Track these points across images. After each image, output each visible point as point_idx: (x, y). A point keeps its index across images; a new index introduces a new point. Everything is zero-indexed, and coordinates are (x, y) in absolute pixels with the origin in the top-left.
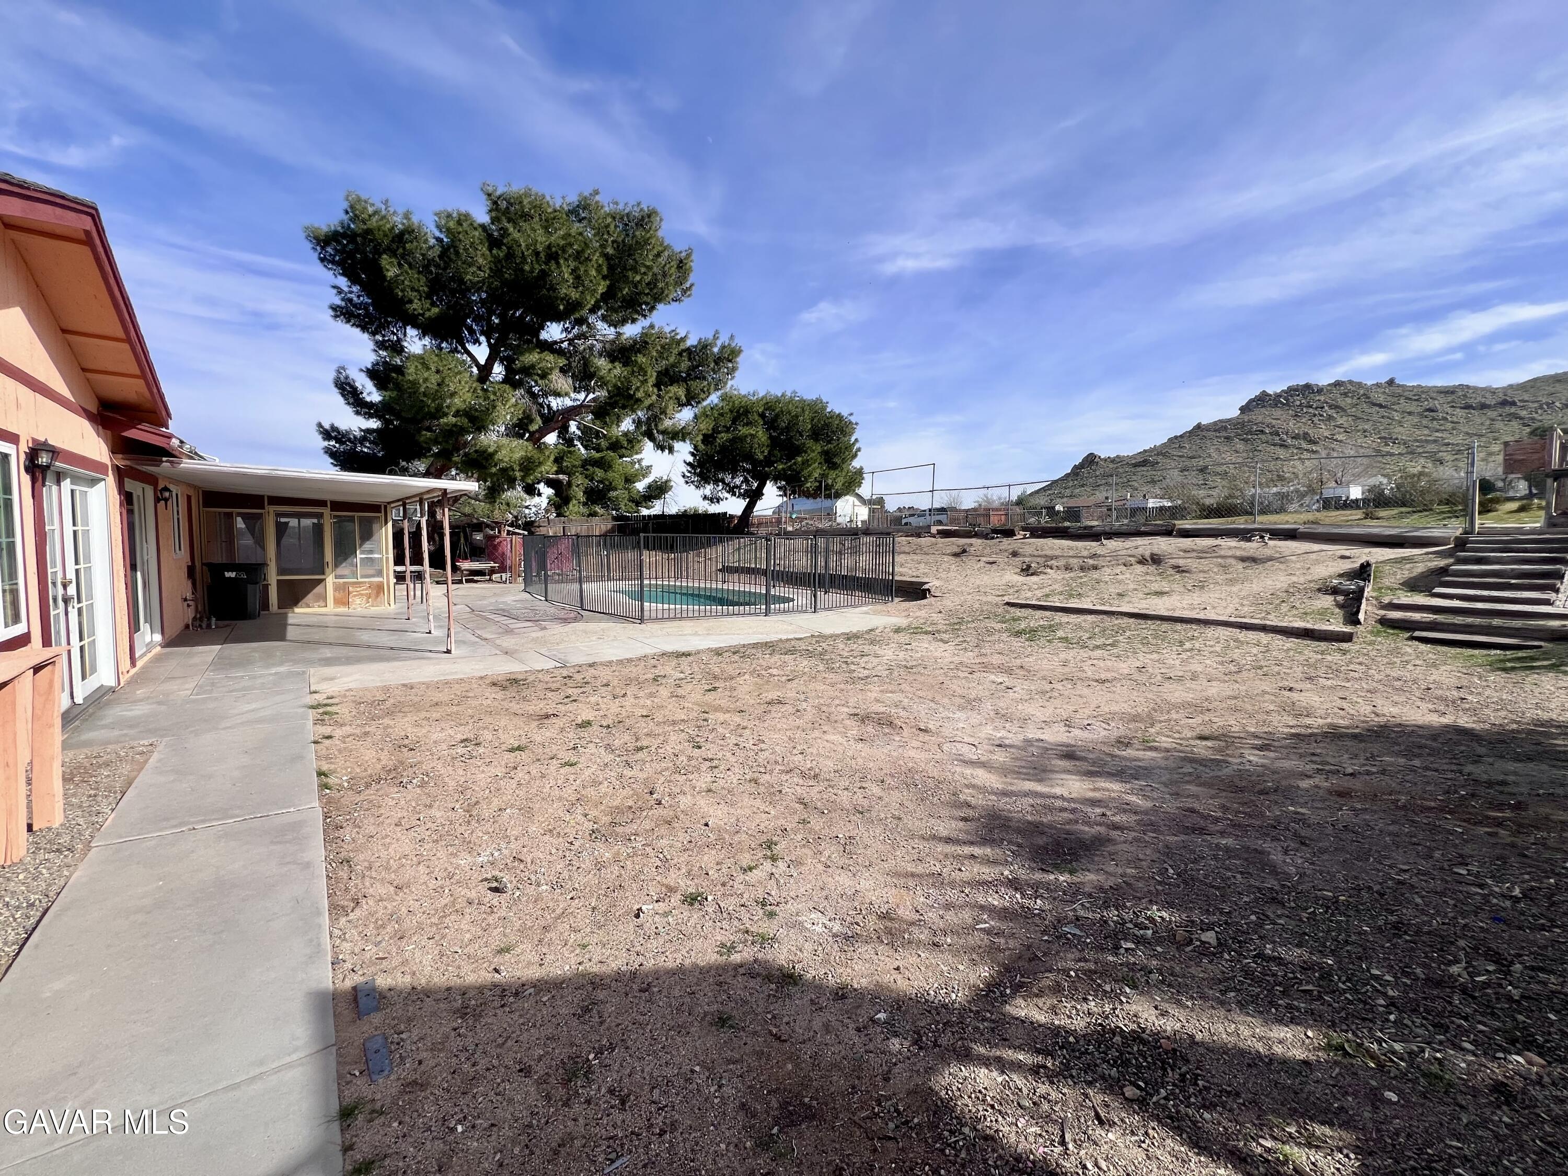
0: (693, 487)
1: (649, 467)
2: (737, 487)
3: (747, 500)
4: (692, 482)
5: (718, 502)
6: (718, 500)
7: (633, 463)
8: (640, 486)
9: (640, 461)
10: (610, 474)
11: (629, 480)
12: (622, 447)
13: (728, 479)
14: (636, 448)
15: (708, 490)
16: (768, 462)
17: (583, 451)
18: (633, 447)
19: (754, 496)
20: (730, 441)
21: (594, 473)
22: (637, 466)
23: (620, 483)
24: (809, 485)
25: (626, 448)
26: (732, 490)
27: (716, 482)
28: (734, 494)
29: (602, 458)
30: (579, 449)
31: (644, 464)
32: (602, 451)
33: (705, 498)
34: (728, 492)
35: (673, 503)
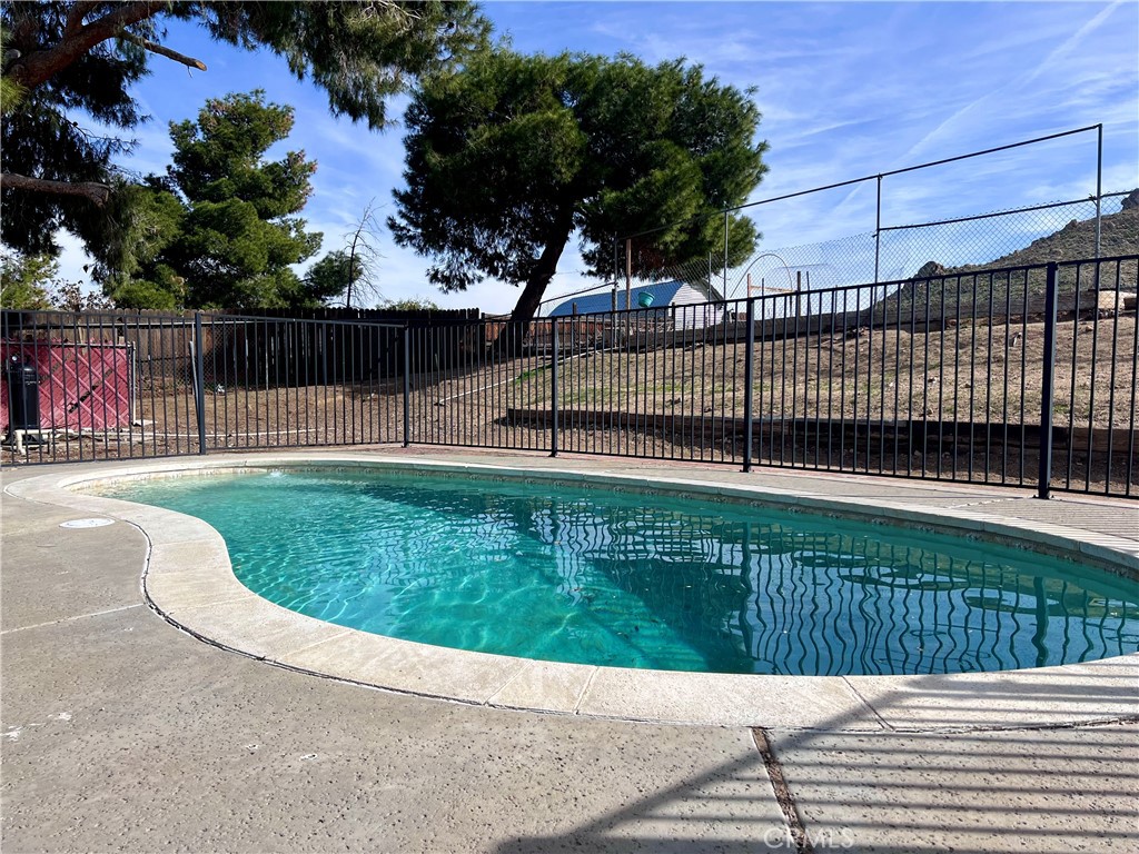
0: (411, 250)
1: (316, 239)
2: (498, 257)
3: (523, 285)
4: (411, 238)
5: (463, 287)
6: (462, 283)
7: (286, 229)
8: (300, 270)
9: (299, 225)
10: (240, 243)
11: (279, 257)
12: (264, 194)
13: (480, 239)
14: (291, 198)
15: (440, 261)
16: (583, 185)
17: (185, 200)
18: (284, 194)
19: (537, 276)
20: (492, 142)
21: (206, 239)
22: (293, 234)
23: (261, 262)
24: (668, 238)
25: (271, 196)
26: (490, 263)
27: (458, 245)
28: (493, 271)
29: (223, 211)
30: (179, 198)
31: (308, 230)
32: (224, 199)
33: (434, 277)
34: (481, 267)
35: (368, 289)
